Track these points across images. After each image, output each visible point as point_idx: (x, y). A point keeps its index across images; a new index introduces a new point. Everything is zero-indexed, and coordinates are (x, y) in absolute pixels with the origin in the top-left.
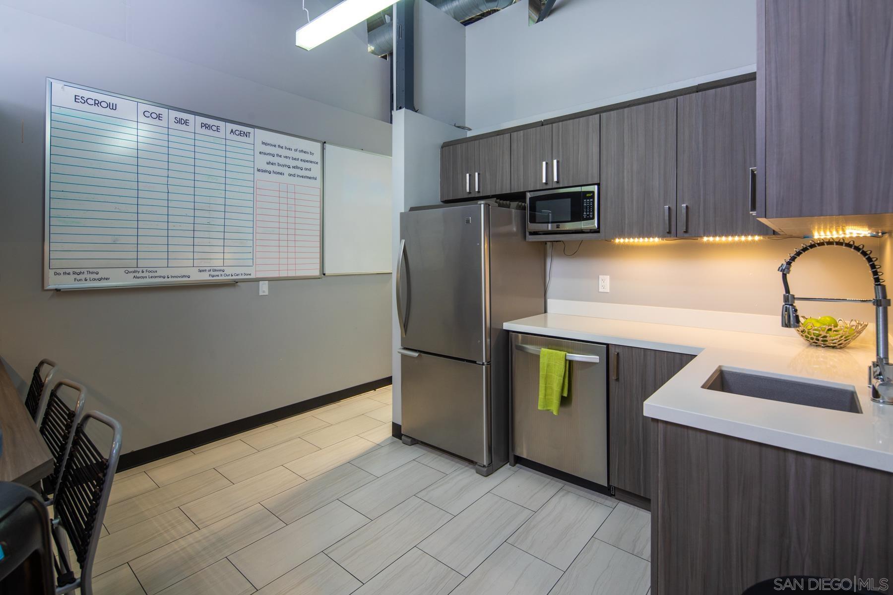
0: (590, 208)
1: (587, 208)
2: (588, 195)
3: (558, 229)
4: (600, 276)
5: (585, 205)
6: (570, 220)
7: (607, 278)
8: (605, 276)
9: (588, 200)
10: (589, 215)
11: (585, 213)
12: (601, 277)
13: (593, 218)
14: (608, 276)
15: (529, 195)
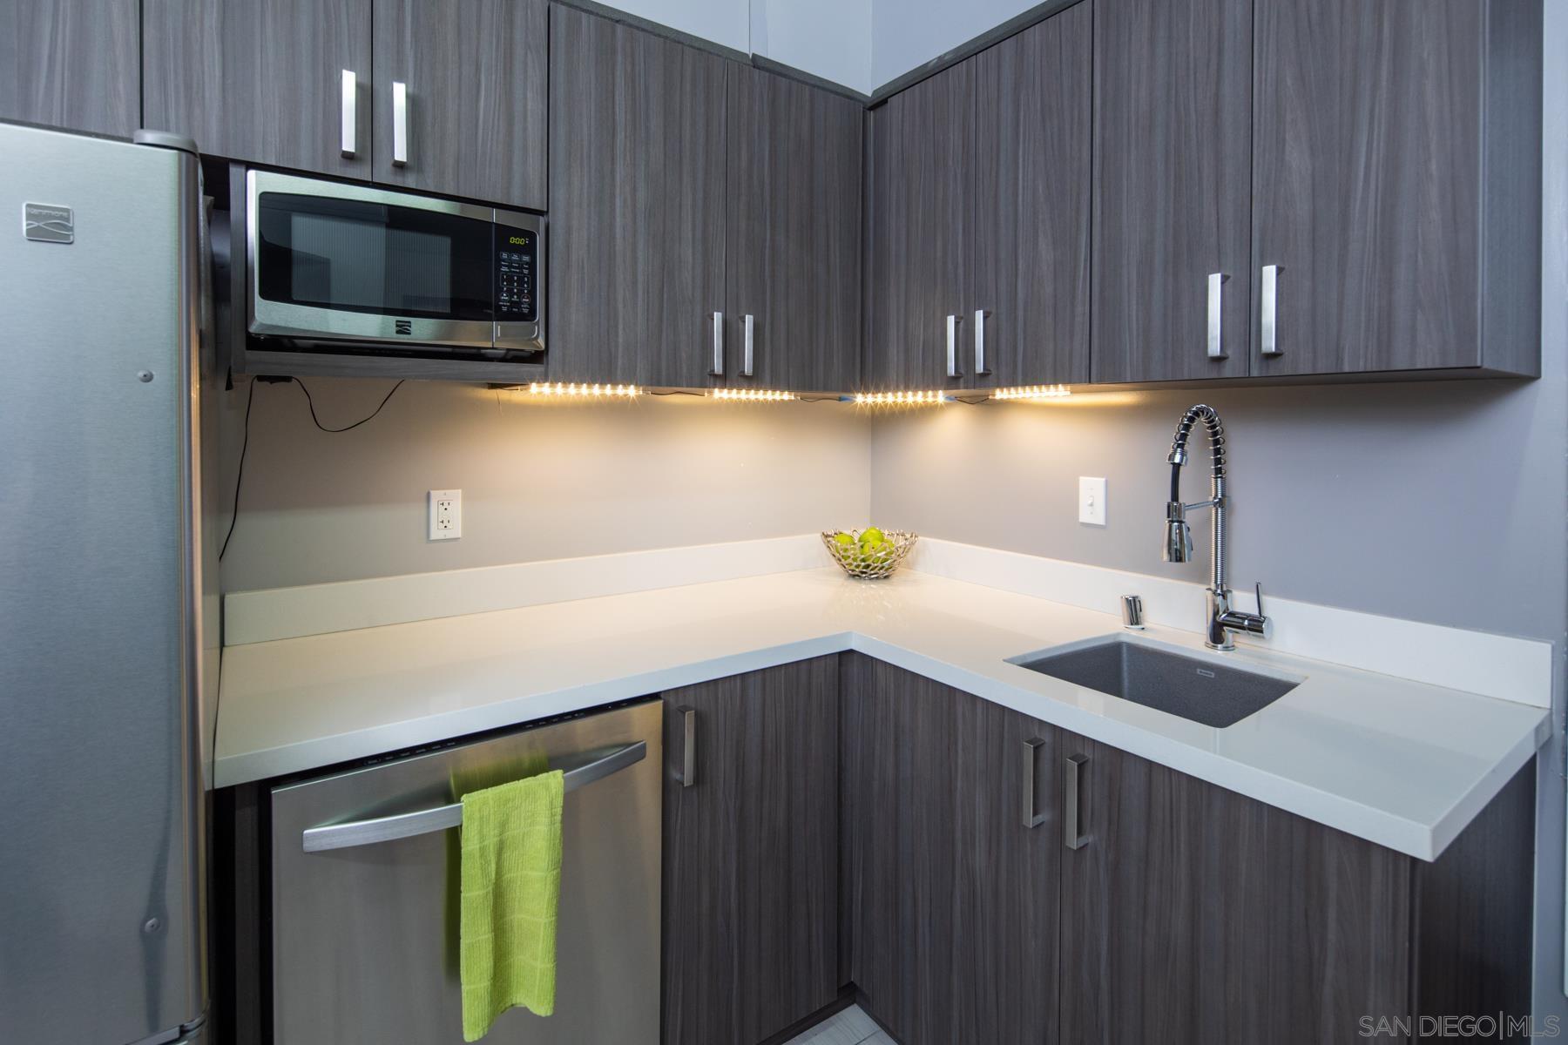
0: (521, 282)
1: (510, 281)
2: (513, 240)
3: (403, 338)
4: (434, 493)
5: (504, 269)
6: (448, 310)
7: (455, 498)
8: (447, 492)
9: (515, 257)
10: (518, 304)
11: (505, 297)
12: (436, 495)
13: (531, 315)
14: (460, 491)
15: (256, 184)
